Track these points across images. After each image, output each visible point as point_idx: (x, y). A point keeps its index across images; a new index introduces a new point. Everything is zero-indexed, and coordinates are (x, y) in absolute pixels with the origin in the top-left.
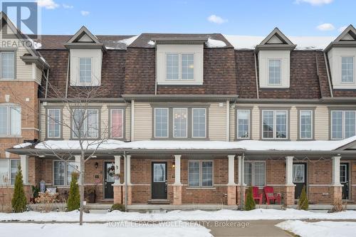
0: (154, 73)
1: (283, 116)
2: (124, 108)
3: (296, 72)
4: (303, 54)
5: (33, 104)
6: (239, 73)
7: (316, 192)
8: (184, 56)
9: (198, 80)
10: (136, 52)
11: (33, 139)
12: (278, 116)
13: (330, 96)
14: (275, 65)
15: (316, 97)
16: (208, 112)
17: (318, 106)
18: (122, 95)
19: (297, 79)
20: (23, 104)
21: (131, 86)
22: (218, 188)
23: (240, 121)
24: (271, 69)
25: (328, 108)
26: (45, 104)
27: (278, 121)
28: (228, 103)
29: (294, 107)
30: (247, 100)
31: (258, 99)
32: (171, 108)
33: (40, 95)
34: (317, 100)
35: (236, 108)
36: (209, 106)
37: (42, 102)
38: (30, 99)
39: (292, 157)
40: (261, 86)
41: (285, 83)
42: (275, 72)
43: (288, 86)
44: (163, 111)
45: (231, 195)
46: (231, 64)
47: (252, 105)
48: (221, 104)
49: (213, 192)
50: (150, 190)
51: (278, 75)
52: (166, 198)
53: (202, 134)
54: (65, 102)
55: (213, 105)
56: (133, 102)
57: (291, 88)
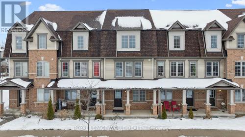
0: (116, 45)
1: (181, 64)
2: (100, 61)
3: (188, 41)
5: (55, 61)
6: (158, 42)
7: (198, 103)
8: (130, 36)
9: (138, 48)
10: (106, 33)
11: (55, 78)
12: (178, 64)
13: (205, 56)
14: (177, 38)
16: (143, 64)
17: (199, 60)
19: (188, 45)
20: (50, 61)
21: (104, 52)
22: (148, 102)
23: (159, 67)
24: (175, 40)
26: (60, 59)
27: (179, 67)
28: (153, 59)
29: (187, 61)
31: (168, 57)
32: (124, 62)
33: (58, 56)
34: (199, 57)
35: (157, 61)
36: (143, 60)
38: (54, 58)
39: (185, 90)
40: (170, 50)
42: (177, 43)
44: (120, 63)
45: (155, 110)
46: (154, 39)
47: (165, 59)
48: (149, 60)
49: (145, 104)
50: (113, 103)
51: (179, 44)
52: (121, 106)
53: (140, 75)
55: (145, 60)
56: (105, 59)
57: (185, 51)
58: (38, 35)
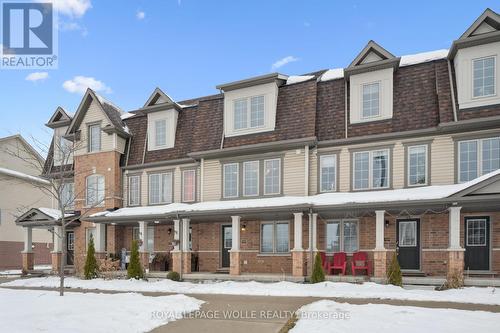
2: (196, 168)
3: (403, 95)
4: (416, 69)
5: (114, 173)
7: (434, 259)
8: (253, 99)
9: (270, 124)
12: (375, 158)
13: (453, 120)
14: (371, 91)
15: (432, 126)
16: (282, 163)
17: (436, 138)
18: (189, 154)
19: (404, 105)
20: (105, 174)
21: (199, 144)
23: (325, 169)
24: (365, 97)
25: (453, 138)
26: (127, 172)
28: (307, 148)
29: (399, 145)
30: (332, 141)
31: (347, 139)
32: (241, 163)
33: (122, 163)
34: (434, 129)
35: (319, 154)
36: (284, 155)
37: (124, 170)
38: (111, 167)
39: (383, 212)
40: (351, 122)
41: (386, 112)
42: (371, 101)
43: (391, 116)
44: (233, 167)
45: (297, 263)
46: (311, 100)
47: (339, 148)
48: (298, 152)
49: (288, 259)
50: (218, 257)
51: (376, 103)
53: (276, 189)
54: (141, 168)
55: (289, 154)
56: (202, 160)
57: (394, 119)
58: (89, 126)
